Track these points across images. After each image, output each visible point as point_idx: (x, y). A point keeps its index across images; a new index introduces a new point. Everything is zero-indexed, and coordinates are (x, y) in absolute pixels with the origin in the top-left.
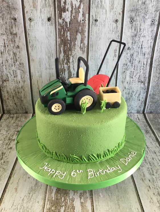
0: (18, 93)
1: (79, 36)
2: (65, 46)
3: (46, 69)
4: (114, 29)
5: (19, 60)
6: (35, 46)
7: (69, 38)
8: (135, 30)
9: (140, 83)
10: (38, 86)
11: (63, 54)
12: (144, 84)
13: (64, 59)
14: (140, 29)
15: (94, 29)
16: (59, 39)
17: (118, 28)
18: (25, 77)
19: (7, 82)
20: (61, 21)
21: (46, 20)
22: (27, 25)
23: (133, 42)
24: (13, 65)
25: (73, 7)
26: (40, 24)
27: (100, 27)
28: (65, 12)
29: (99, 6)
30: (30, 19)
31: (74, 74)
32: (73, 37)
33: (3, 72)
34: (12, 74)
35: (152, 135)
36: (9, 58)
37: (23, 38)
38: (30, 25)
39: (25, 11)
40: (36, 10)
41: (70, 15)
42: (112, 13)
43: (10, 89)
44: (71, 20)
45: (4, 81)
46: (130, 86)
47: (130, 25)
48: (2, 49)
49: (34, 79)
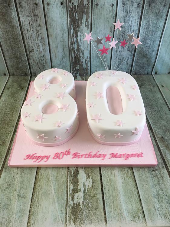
0: (41, 60)
1: (84, 17)
2: (74, 24)
3: (61, 42)
4: (111, 11)
5: (41, 35)
6: (52, 25)
8: (126, 11)
9: (128, 52)
10: (56, 55)
11: (73, 31)
12: (132, 52)
13: (74, 34)
14: (130, 11)
15: (96, 11)
16: (70, 19)
17: (114, 11)
18: (46, 48)
19: (33, 52)
20: (70, 5)
21: (60, 4)
22: (45, 9)
23: (125, 22)
24: (37, 39)
26: (55, 7)
27: (101, 10)
30: (48, 4)
31: (81, 46)
32: (80, 17)
33: (29, 45)
34: (36, 46)
36: (33, 34)
37: (43, 19)
38: (48, 8)
41: (77, 1)
43: (35, 57)
44: (78, 4)
45: (31, 51)
46: (121, 54)
47: (122, 8)
48: (28, 27)
49: (52, 49)
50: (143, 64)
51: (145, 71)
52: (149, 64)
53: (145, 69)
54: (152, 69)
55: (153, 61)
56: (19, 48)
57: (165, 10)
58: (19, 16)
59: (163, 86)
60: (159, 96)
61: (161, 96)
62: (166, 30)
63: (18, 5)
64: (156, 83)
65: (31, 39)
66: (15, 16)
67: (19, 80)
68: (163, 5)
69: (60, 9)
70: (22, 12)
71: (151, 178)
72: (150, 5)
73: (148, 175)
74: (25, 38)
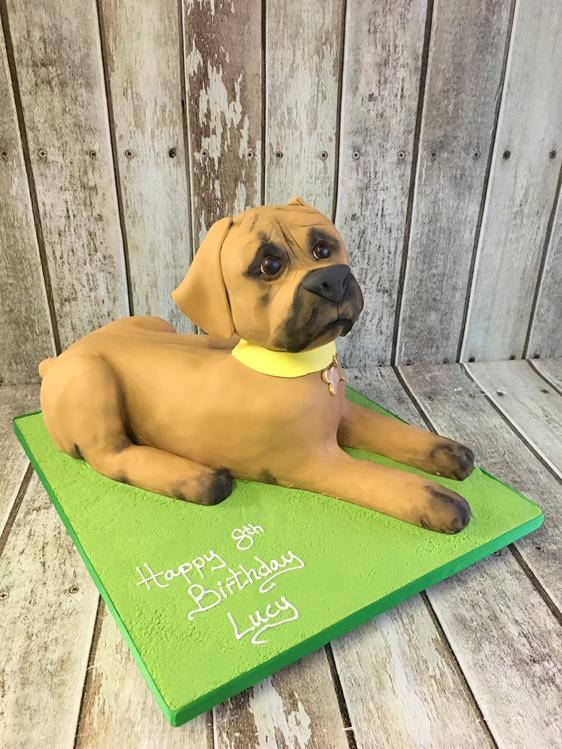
1: (241, 191)
2: (209, 212)
3: (167, 266)
4: (320, 173)
5: (101, 249)
6: (139, 214)
7: (218, 195)
8: (365, 173)
9: (381, 294)
10: (149, 308)
14: (376, 173)
15: (275, 175)
16: (196, 198)
17: (329, 172)
18: (117, 289)
19: (73, 303)
20: (199, 156)
21: (166, 154)
22: (120, 168)
23: (364, 203)
24: (88, 260)
25: (226, 124)
26: (152, 164)
27: (289, 171)
28: (207, 135)
29: (286, 123)
30: (128, 154)
32: (227, 192)
33: (63, 278)
34: (85, 283)
35: (412, 406)
36: (77, 246)
37: (112, 196)
38: (128, 167)
39: (117, 136)
40: (143, 132)
41: (219, 144)
42: (314, 137)
43: (81, 320)
44: (222, 155)
45: (66, 300)
47: (354, 164)
48: (61, 223)
49: (138, 292)
50: (429, 332)
51: (436, 354)
52: (446, 332)
53: (437, 347)
54: (456, 347)
55: (457, 321)
56: (26, 289)
57: (478, 170)
58: (35, 190)
59: (500, 394)
60: (497, 421)
61: (502, 421)
62: (487, 227)
63: (33, 157)
64: (477, 386)
65: (71, 259)
66: (23, 190)
67: (18, 394)
68: (472, 155)
69: (167, 169)
70: (46, 177)
71: (532, 690)
72: (434, 155)
73: (518, 681)
74: (50, 259)
